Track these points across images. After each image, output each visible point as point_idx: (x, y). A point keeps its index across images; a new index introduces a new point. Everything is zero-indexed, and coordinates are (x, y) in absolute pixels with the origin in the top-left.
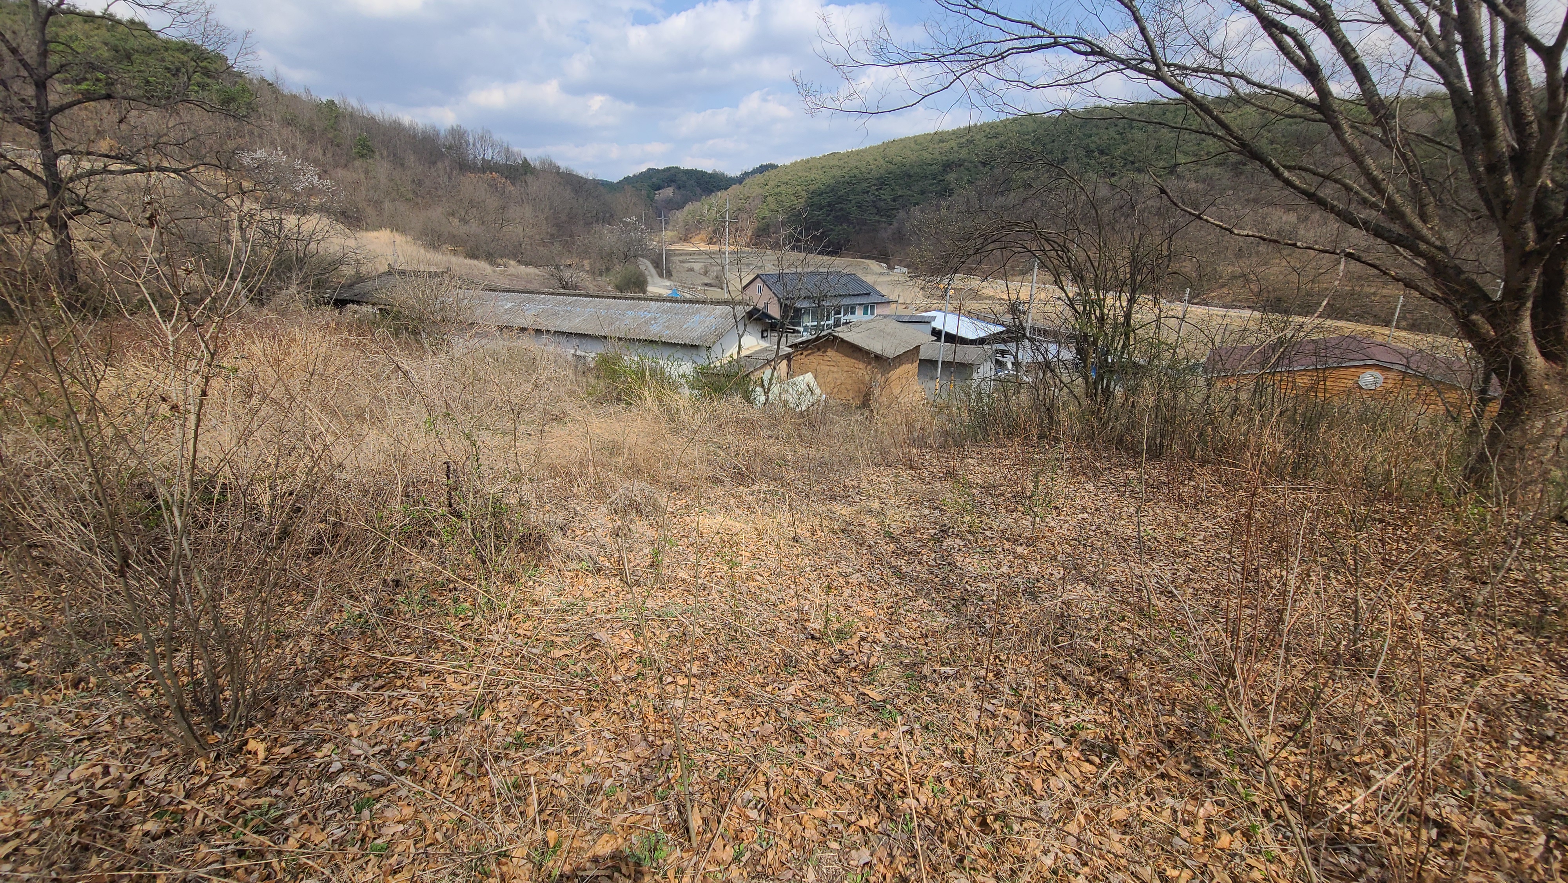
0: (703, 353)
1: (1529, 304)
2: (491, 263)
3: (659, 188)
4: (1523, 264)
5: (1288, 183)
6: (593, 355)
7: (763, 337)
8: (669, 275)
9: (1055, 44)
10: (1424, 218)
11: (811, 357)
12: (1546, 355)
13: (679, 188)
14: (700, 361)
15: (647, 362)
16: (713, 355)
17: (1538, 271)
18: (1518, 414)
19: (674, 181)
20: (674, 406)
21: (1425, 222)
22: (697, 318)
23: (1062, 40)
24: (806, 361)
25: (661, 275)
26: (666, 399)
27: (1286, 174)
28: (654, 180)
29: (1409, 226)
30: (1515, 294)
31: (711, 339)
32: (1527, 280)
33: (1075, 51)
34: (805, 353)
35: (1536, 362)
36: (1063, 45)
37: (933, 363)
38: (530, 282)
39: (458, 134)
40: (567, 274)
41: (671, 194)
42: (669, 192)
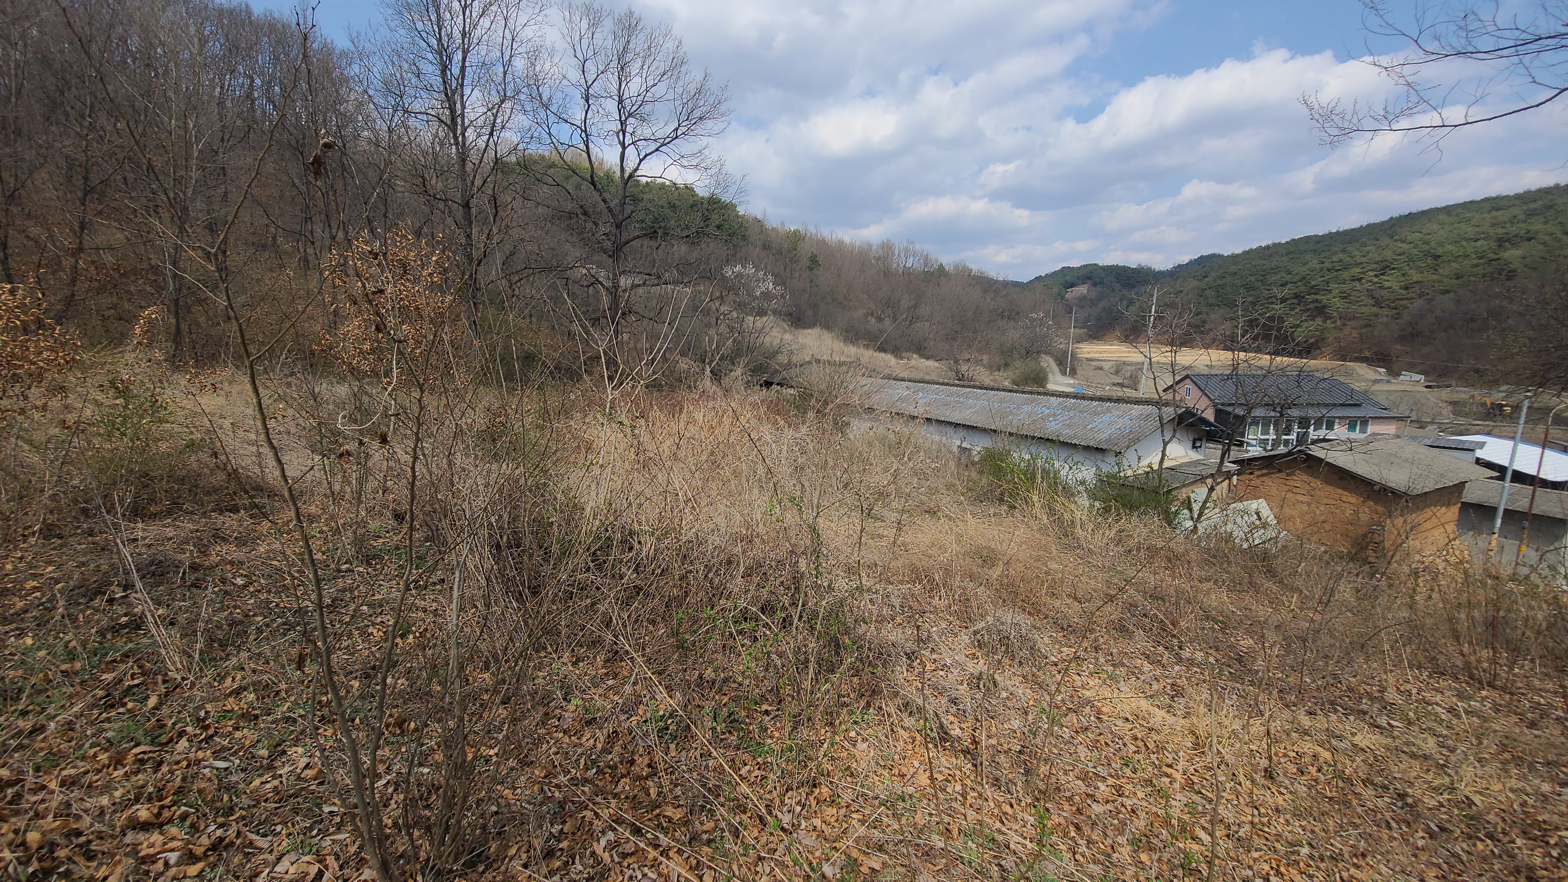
0: (1112, 459)
2: (896, 356)
3: (1072, 285)
6: (979, 449)
7: (1194, 447)
8: (1073, 373)
11: (1265, 479)
13: (1096, 284)
14: (1106, 469)
15: (1039, 463)
16: (1125, 463)
19: (1091, 278)
20: (1067, 516)
22: (1106, 418)
24: (1256, 482)
25: (1064, 373)
26: (1058, 507)
28: (1068, 278)
31: (1123, 444)
34: (1257, 473)
37: (1487, 510)
38: (928, 374)
39: (887, 247)
40: (964, 368)
41: (1085, 292)
42: (1082, 290)
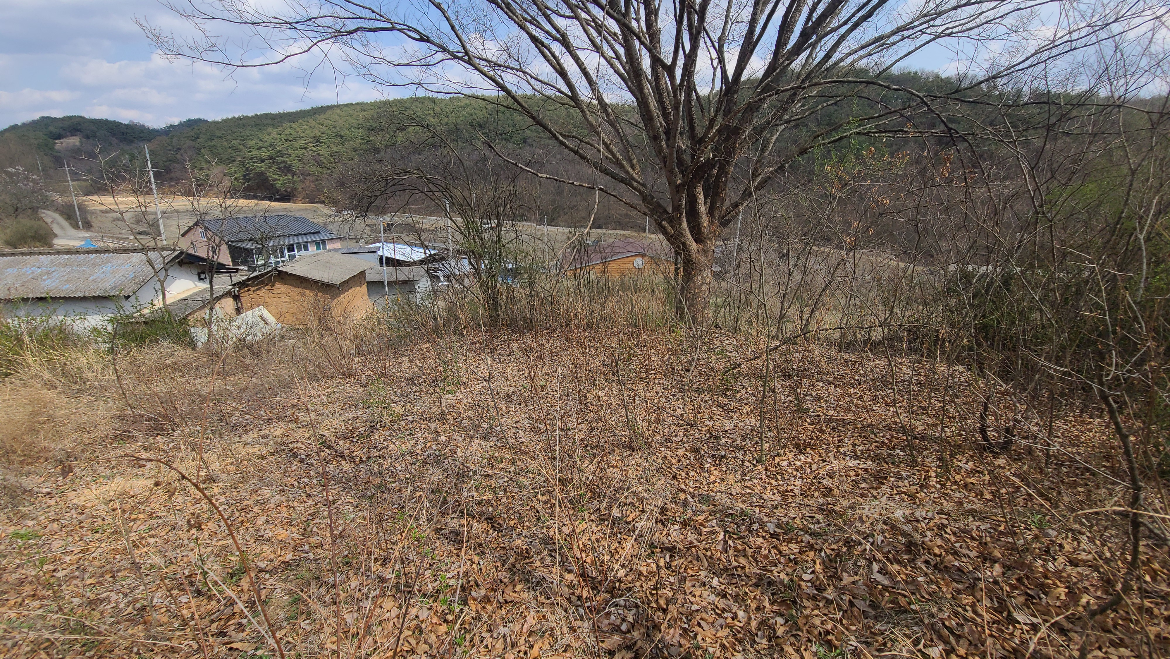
1: (684, 214)
3: (60, 137)
4: (678, 192)
5: (562, 143)
7: (200, 279)
8: (88, 225)
9: (393, 29)
10: (633, 167)
11: (259, 292)
12: (696, 241)
13: (88, 137)
16: (136, 304)
17: (684, 195)
18: (690, 274)
19: (79, 130)
21: (634, 170)
22: (107, 268)
23: (398, 27)
24: (254, 295)
25: (76, 227)
27: (561, 138)
28: (51, 128)
29: (627, 172)
30: (677, 208)
31: (131, 288)
32: (680, 201)
33: (409, 37)
34: (253, 289)
35: (693, 246)
36: (399, 30)
37: (380, 283)
41: (78, 144)
42: (74, 141)
